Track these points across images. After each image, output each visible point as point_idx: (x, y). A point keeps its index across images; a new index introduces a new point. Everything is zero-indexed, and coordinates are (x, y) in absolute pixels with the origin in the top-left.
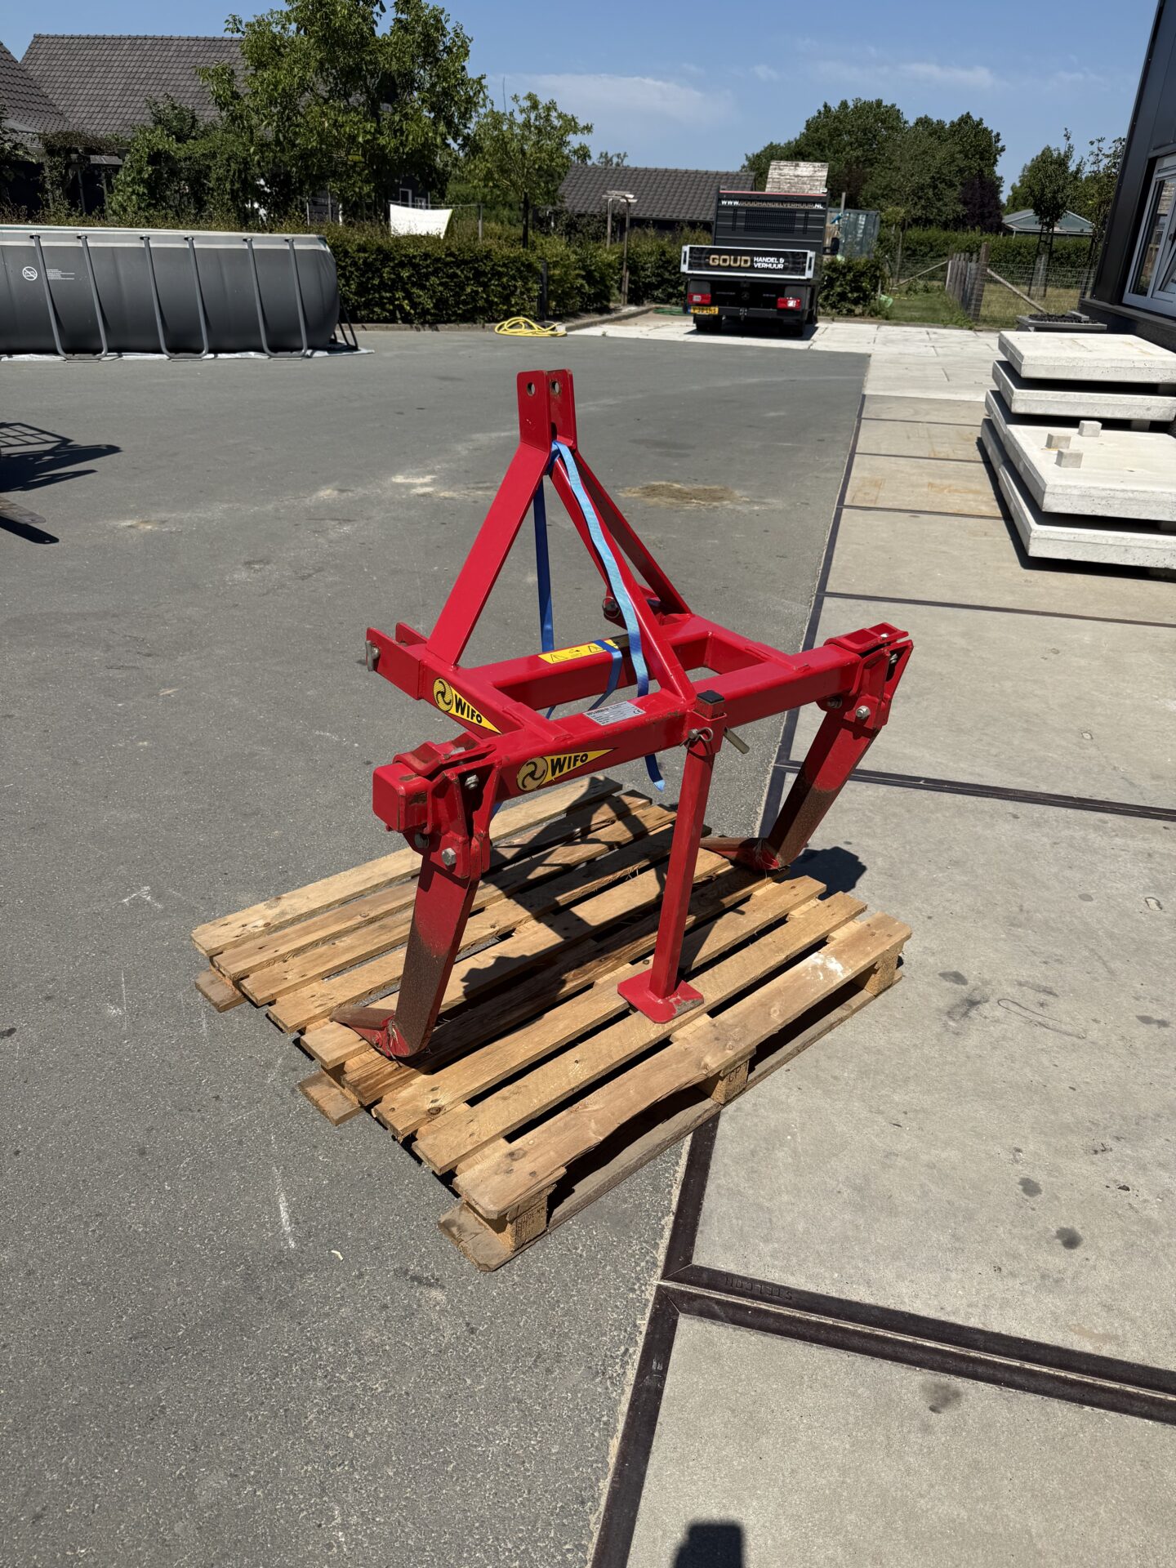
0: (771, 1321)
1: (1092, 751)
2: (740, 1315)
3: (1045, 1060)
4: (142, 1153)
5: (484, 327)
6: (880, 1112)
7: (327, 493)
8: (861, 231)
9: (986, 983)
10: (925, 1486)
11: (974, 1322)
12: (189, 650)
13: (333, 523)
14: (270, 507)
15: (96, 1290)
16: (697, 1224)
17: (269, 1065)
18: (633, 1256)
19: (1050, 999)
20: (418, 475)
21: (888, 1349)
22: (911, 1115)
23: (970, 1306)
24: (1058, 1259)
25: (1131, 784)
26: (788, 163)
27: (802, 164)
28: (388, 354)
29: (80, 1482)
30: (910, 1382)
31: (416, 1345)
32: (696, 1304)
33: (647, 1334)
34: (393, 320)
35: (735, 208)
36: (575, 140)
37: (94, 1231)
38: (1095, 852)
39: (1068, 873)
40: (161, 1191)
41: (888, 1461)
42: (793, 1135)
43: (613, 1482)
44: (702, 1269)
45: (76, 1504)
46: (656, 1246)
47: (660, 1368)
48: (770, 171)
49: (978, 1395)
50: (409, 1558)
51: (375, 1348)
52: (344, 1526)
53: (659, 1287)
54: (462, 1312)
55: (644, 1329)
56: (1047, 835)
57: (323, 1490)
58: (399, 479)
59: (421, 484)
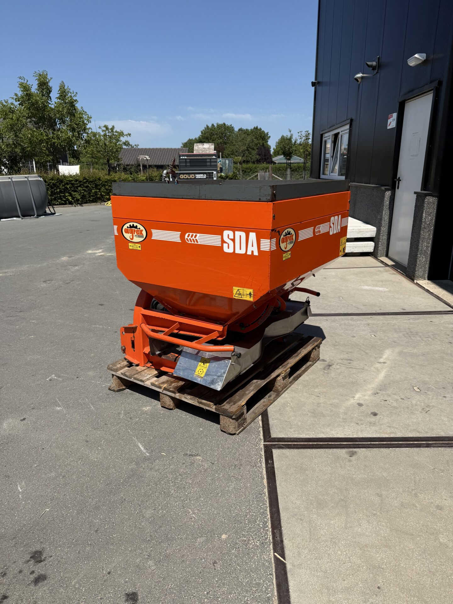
0: (299, 446)
1: (344, 301)
2: (289, 446)
3: (354, 375)
4: (87, 441)
5: (101, 204)
6: (313, 395)
7: (65, 258)
8: (227, 165)
9: (332, 360)
10: (354, 473)
11: (355, 436)
12: (35, 308)
13: (71, 267)
14: (45, 264)
15: (89, 477)
16: (269, 428)
17: (119, 413)
18: (254, 438)
19: (351, 361)
20: (96, 250)
21: (334, 446)
22: (321, 394)
23: (353, 433)
24: (373, 419)
25: (358, 308)
26: (200, 144)
27: (205, 144)
28: (68, 215)
29: (106, 521)
30: (343, 452)
31: (197, 470)
32: (276, 446)
33: (265, 455)
34: (66, 204)
35: (186, 159)
36: (123, 139)
37: (80, 463)
38: (353, 326)
39: (346, 331)
40: (98, 450)
41: (342, 470)
42: (290, 404)
43: (268, 489)
44: (275, 438)
45: (107, 525)
46: (259, 435)
47: (271, 462)
48: (194, 147)
49: (361, 452)
50: (216, 516)
51: (185, 473)
52: (194, 513)
53: (264, 444)
54: (208, 460)
55: (263, 454)
56: (337, 323)
57: (184, 507)
58: (90, 252)
59: (99, 252)
